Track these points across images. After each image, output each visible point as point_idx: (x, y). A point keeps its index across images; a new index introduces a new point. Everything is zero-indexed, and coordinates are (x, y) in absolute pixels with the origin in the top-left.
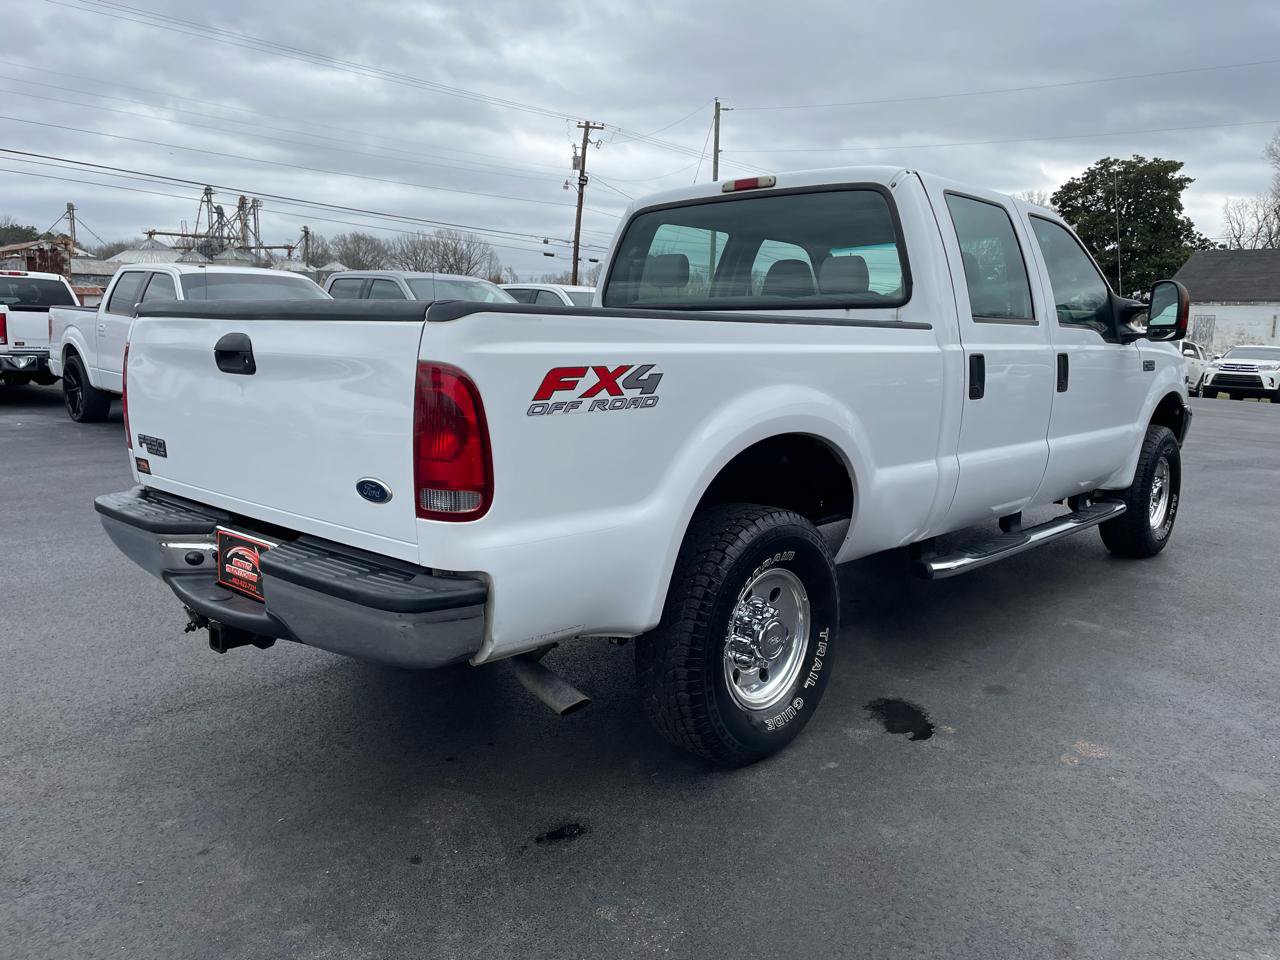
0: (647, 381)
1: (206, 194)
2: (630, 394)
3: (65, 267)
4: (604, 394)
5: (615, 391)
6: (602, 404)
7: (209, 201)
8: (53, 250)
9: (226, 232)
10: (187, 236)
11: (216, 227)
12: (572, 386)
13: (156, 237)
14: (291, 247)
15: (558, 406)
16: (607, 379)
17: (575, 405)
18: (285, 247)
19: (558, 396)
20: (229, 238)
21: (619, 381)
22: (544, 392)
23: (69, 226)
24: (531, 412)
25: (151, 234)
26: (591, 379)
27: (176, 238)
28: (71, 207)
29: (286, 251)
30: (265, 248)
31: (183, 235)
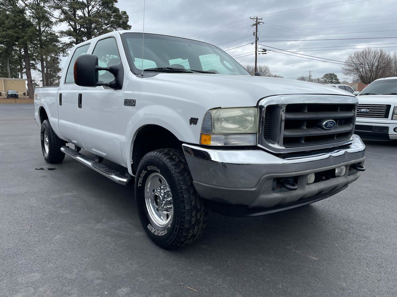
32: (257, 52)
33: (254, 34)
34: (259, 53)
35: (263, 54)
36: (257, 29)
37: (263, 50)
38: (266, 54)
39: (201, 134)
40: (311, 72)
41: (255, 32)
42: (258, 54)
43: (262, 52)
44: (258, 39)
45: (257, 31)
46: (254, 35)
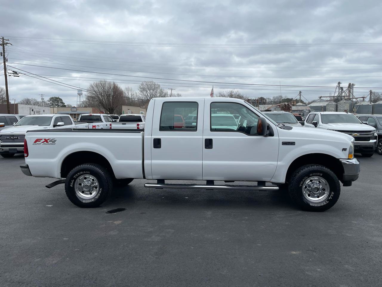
0: (53, 141)
1: (338, 84)
2: (50, 143)
3: (291, 109)
4: (45, 142)
5: (47, 142)
6: (45, 144)
7: (339, 86)
8: (288, 104)
9: (343, 94)
10: (331, 97)
11: (340, 93)
12: (40, 141)
13: (322, 98)
14: (365, 97)
15: (37, 144)
16: (46, 141)
17: (40, 144)
18: (362, 98)
19: (37, 142)
20: (344, 96)
21: (48, 141)
22: (35, 142)
23: (299, 97)
24: (33, 144)
25: (320, 97)
26: (43, 140)
27: (328, 98)
28: (300, 92)
29: (362, 99)
30: (355, 98)
31: (330, 97)
32: (7, 73)
33: (1, 54)
34: (10, 74)
35: (14, 76)
36: (4, 50)
37: (13, 72)
38: (19, 76)
39: (349, 154)
40: (43, 95)
41: (2, 52)
42: (8, 76)
43: (14, 74)
44: (7, 60)
45: (4, 52)
46: (2, 56)
